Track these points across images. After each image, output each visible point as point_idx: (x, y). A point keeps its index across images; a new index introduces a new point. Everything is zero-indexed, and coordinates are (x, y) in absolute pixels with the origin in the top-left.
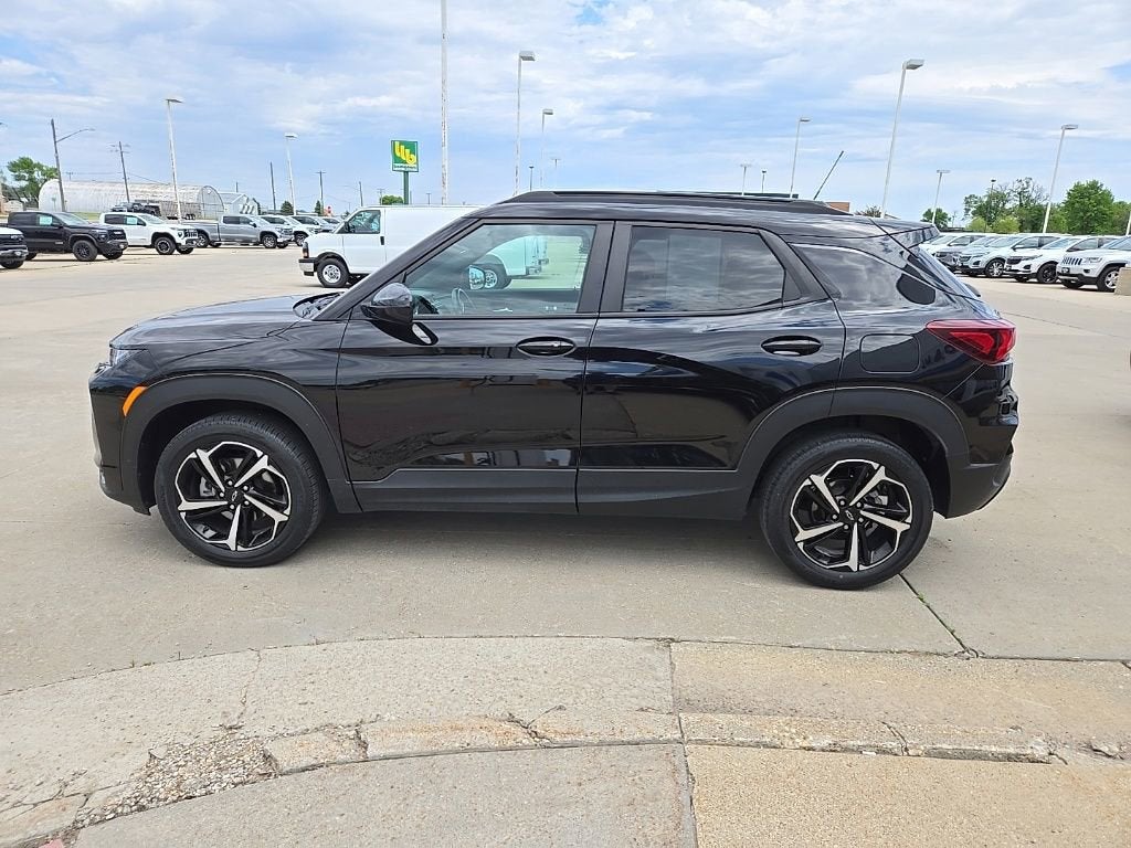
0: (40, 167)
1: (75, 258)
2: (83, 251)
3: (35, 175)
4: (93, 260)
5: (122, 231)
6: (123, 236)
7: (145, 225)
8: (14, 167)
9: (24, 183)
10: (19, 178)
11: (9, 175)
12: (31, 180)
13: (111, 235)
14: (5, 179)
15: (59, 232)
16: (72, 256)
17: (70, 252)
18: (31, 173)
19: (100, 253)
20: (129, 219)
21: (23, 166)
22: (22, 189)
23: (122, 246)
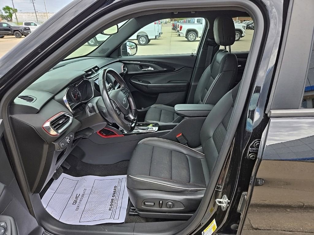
0: (12, 9)
1: (15, 37)
2: (18, 35)
3: (11, 11)
4: (21, 37)
5: (29, 28)
6: (29, 29)
7: (36, 25)
8: (4, 9)
9: (8, 14)
10: (6, 12)
11: (3, 12)
12: (10, 13)
13: (25, 29)
14: (2, 13)
15: (9, 29)
16: (14, 36)
17: (14, 35)
18: (9, 11)
19: (23, 35)
20: (32, 24)
21: (7, 9)
22: (8, 16)
23: (29, 32)
